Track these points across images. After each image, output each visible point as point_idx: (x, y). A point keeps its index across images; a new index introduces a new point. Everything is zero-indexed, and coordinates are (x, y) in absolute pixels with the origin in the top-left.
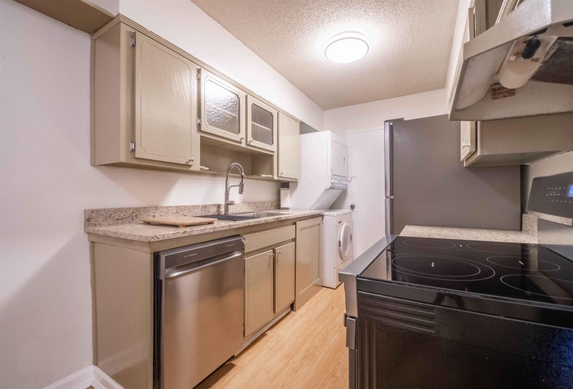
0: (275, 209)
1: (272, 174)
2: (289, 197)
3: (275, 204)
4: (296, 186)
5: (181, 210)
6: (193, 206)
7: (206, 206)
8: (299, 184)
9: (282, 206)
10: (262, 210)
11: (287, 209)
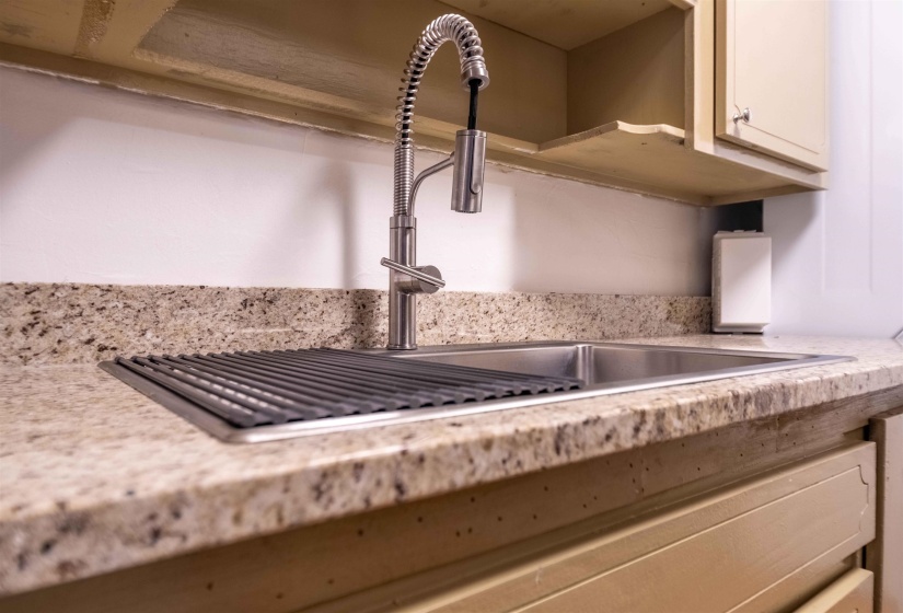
0: (686, 333)
1: (684, 118)
2: (765, 271)
3: (687, 306)
4: (807, 216)
5: (75, 313)
6: (170, 293)
7: (269, 298)
8: (823, 200)
9: (730, 315)
10: (624, 335)
11: (752, 332)
